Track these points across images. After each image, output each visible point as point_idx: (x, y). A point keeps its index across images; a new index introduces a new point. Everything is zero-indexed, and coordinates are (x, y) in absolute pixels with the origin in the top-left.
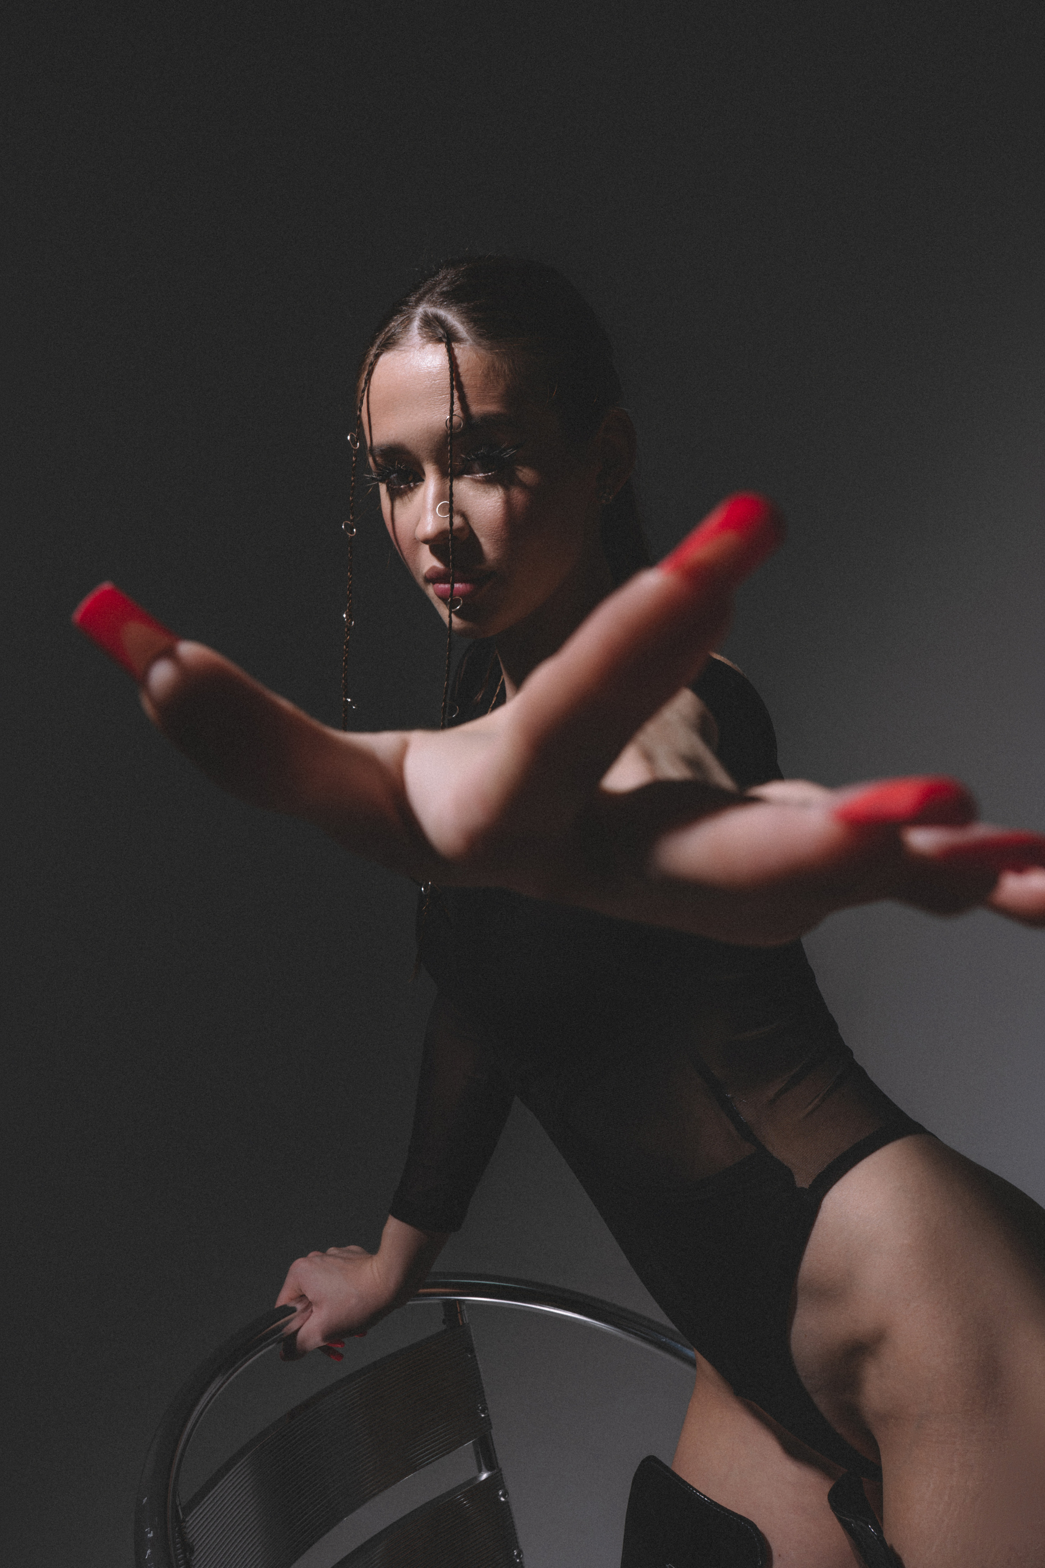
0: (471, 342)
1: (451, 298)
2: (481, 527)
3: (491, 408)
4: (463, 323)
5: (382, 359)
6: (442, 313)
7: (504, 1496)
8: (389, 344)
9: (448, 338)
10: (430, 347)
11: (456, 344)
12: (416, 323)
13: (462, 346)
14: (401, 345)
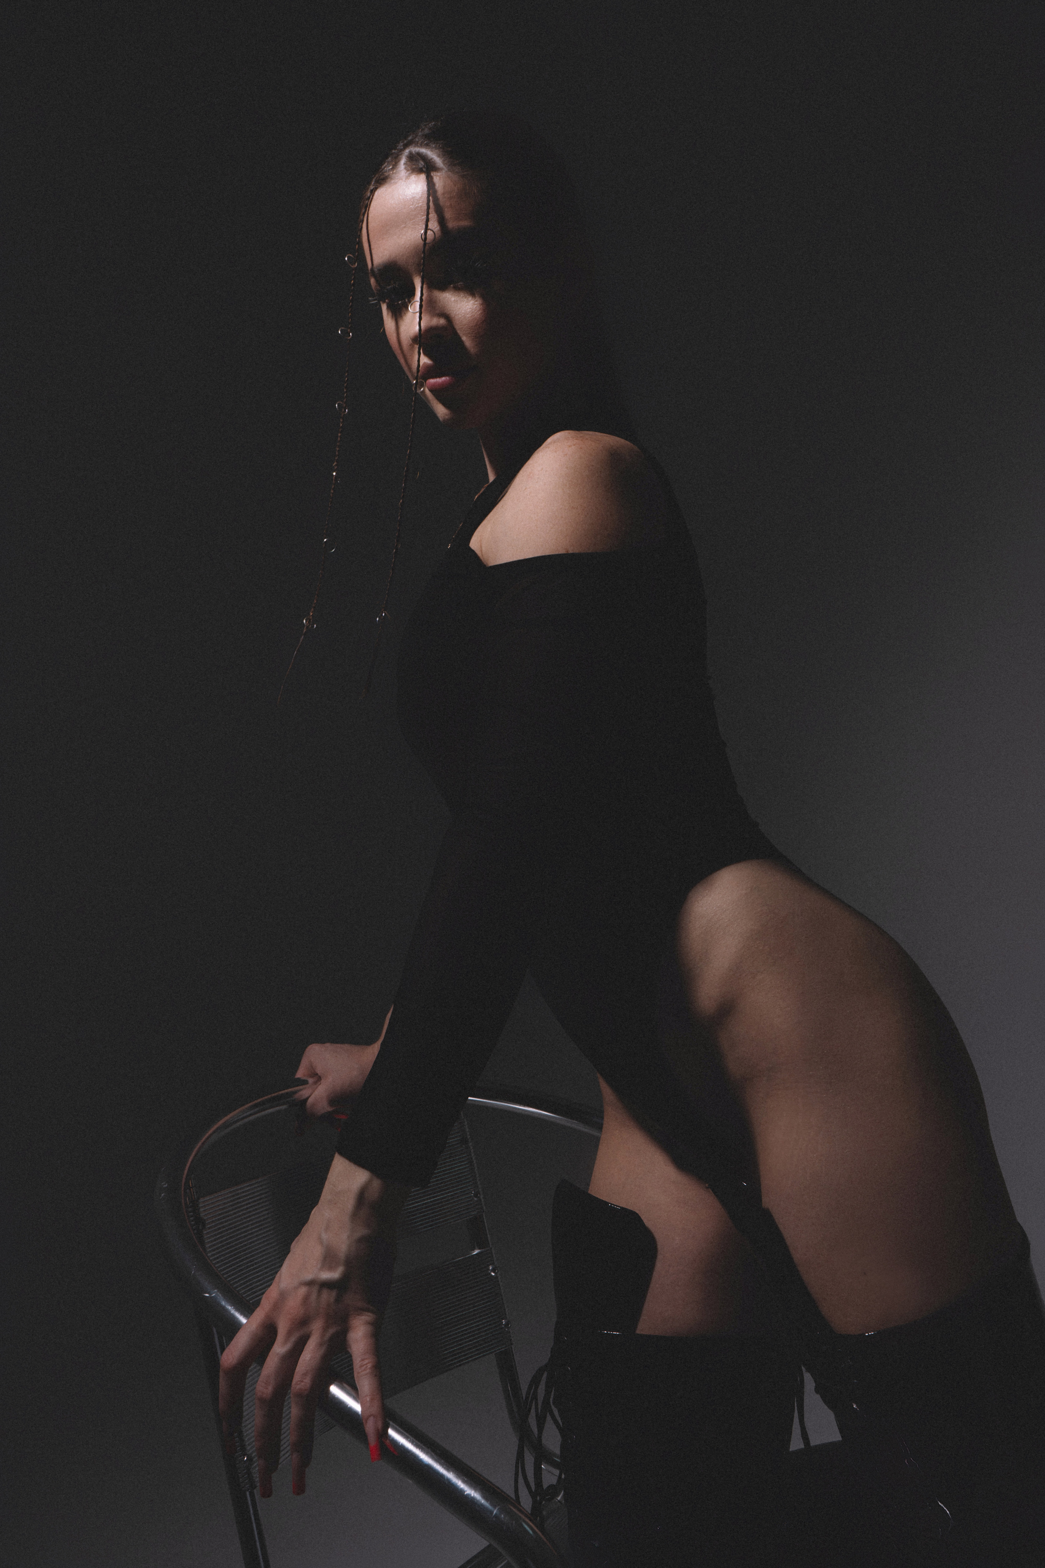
0: (446, 170)
1: (431, 139)
2: (462, 327)
3: (465, 223)
4: (439, 156)
5: (378, 193)
6: (423, 150)
7: (494, 1270)
8: (382, 180)
9: (427, 168)
10: (414, 177)
11: (434, 173)
12: (403, 161)
13: (439, 174)
14: (392, 179)
